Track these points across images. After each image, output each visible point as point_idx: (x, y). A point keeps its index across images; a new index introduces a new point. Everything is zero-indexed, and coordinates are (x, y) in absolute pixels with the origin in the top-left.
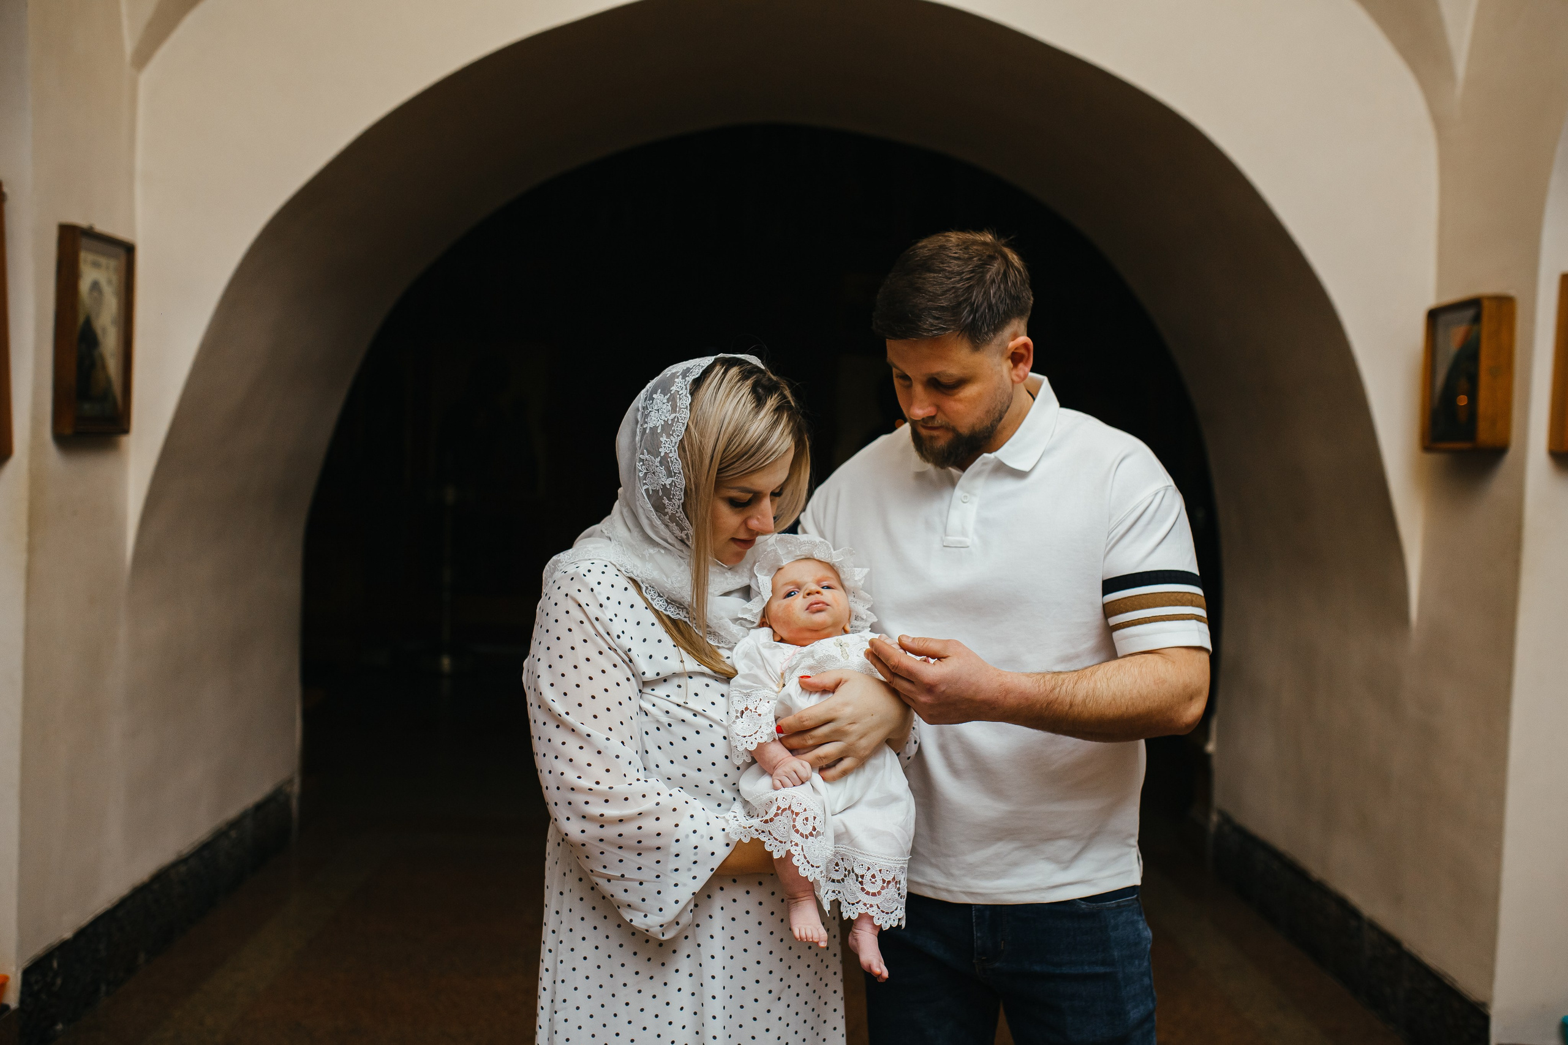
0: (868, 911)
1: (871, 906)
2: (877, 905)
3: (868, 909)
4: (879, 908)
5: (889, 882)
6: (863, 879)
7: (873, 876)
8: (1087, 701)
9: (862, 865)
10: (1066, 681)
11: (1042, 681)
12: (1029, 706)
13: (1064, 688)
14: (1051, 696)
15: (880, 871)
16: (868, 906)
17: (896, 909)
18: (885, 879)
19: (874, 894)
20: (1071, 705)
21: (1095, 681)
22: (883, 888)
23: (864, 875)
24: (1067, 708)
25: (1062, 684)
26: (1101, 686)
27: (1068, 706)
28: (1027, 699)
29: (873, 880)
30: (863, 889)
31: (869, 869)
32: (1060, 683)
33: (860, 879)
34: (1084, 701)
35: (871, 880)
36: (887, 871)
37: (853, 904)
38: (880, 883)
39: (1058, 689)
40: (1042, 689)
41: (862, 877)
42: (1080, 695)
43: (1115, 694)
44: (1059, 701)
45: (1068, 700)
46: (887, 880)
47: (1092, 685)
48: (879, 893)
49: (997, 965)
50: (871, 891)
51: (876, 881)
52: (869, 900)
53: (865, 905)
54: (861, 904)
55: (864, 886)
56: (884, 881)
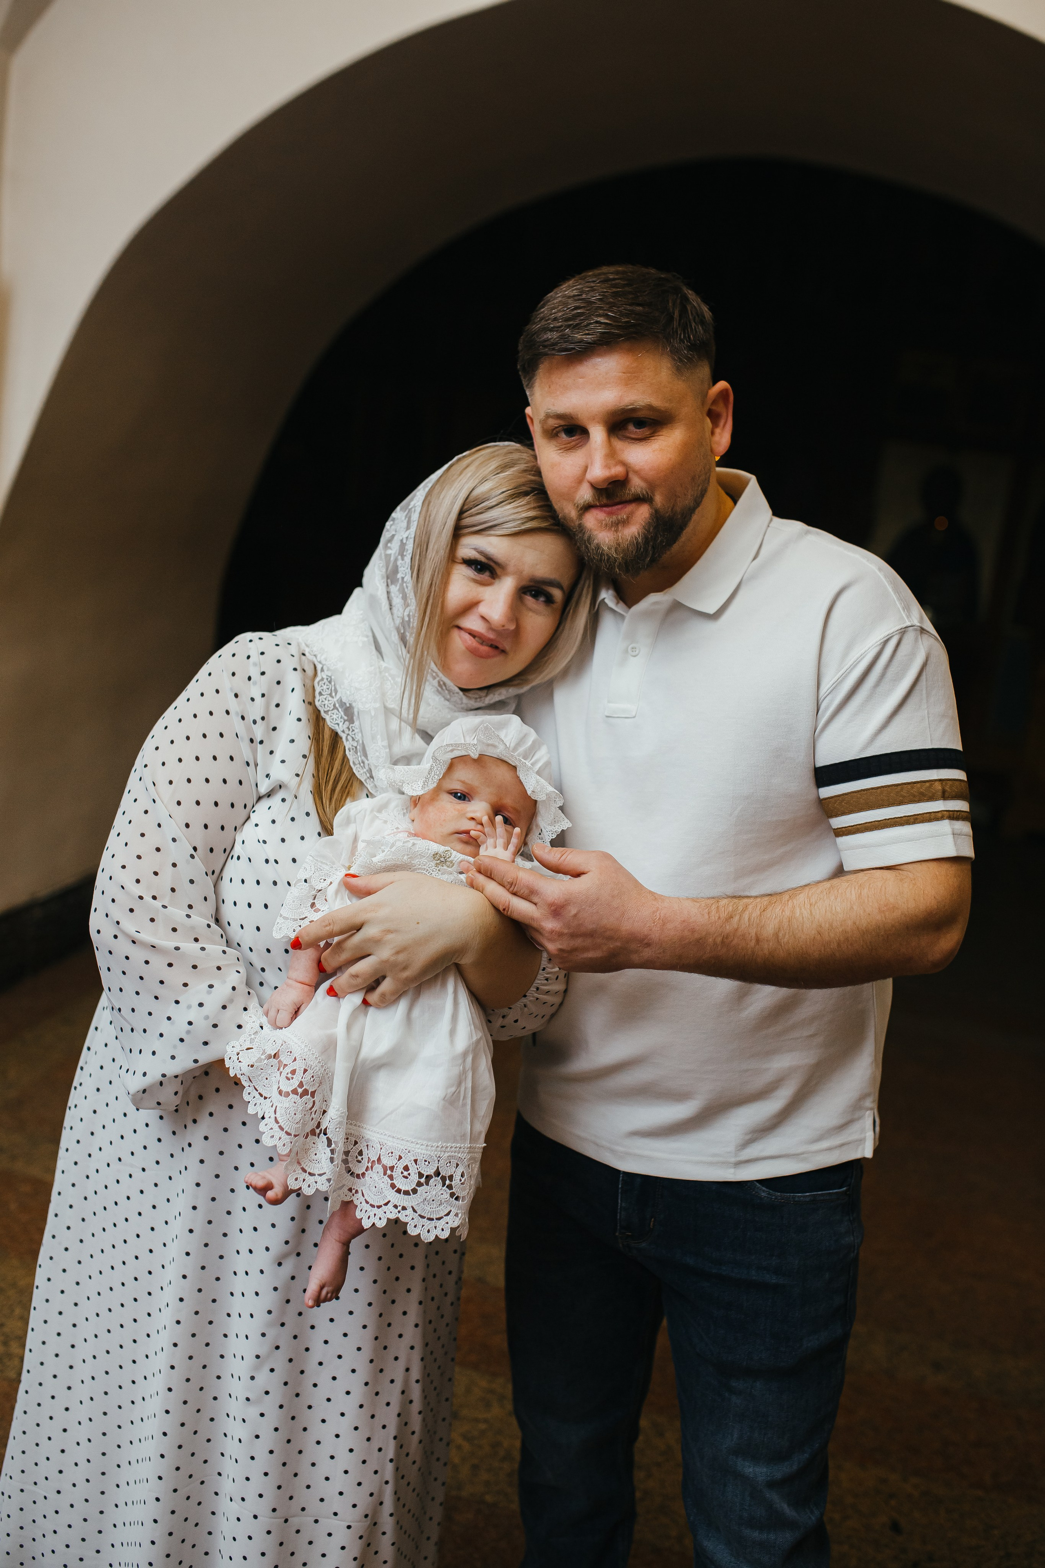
0: (399, 1215)
1: (404, 1208)
2: (412, 1207)
3: (399, 1212)
4: (415, 1211)
5: (429, 1177)
6: (392, 1171)
7: (406, 1168)
8: (781, 935)
9: (392, 1153)
10: (750, 907)
11: (714, 907)
12: (698, 941)
13: (746, 916)
14: (728, 927)
15: (416, 1161)
16: (400, 1208)
17: (448, 1214)
18: (422, 1172)
19: (407, 1193)
20: (758, 941)
21: (794, 907)
22: (419, 1184)
23: (394, 1166)
24: (753, 943)
25: (743, 911)
26: (801, 914)
27: (754, 942)
28: (693, 931)
29: (406, 1173)
30: (393, 1186)
31: (400, 1158)
32: (740, 908)
33: (389, 1172)
34: (776, 935)
35: (402, 1173)
36: (425, 1161)
37: (379, 1207)
38: (414, 1178)
39: (736, 918)
40: (714, 917)
41: (392, 1168)
42: (770, 929)
43: (821, 926)
44: (739, 933)
45: (753, 932)
46: (425, 1174)
47: (787, 913)
48: (415, 1191)
49: (644, 1245)
50: (403, 1188)
51: (409, 1174)
52: (401, 1200)
53: (396, 1207)
54: (390, 1206)
55: (395, 1182)
56: (421, 1175)
